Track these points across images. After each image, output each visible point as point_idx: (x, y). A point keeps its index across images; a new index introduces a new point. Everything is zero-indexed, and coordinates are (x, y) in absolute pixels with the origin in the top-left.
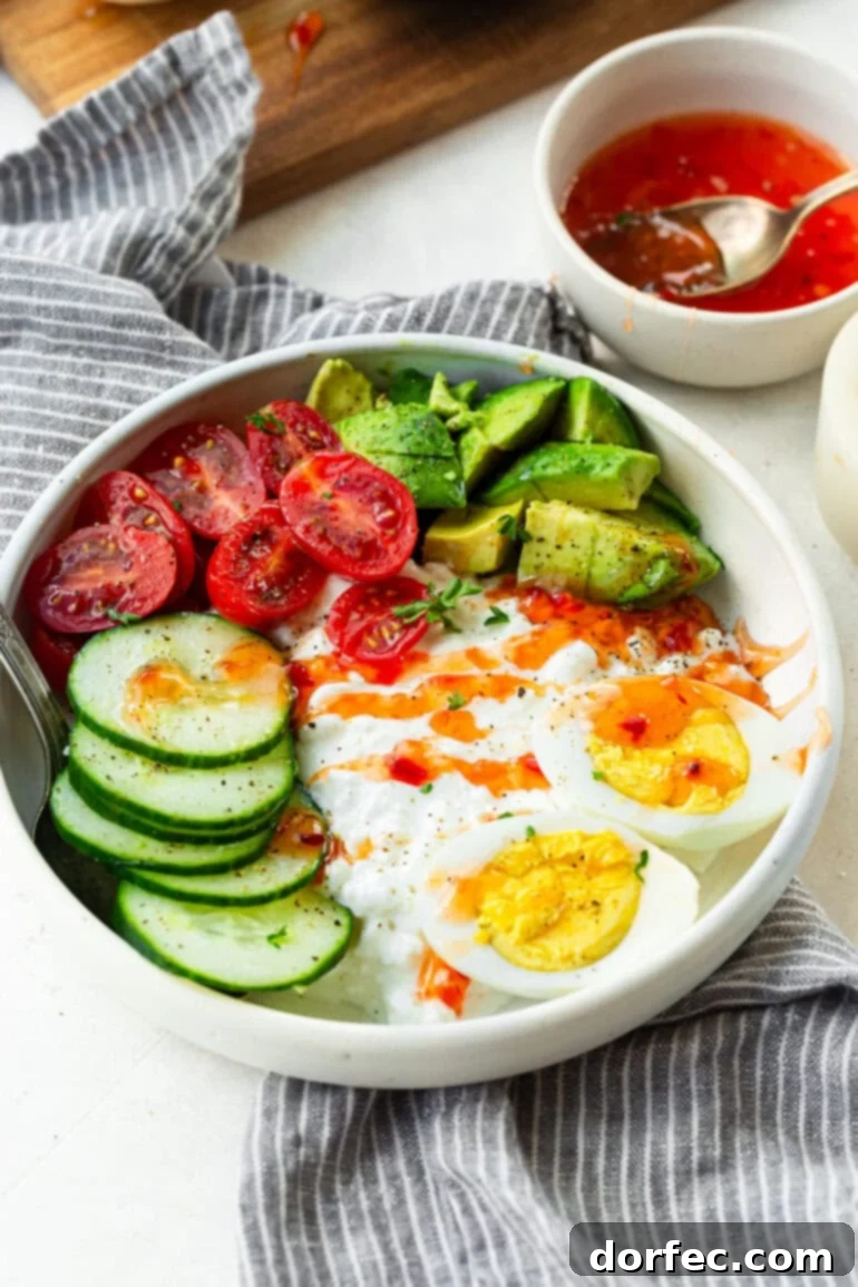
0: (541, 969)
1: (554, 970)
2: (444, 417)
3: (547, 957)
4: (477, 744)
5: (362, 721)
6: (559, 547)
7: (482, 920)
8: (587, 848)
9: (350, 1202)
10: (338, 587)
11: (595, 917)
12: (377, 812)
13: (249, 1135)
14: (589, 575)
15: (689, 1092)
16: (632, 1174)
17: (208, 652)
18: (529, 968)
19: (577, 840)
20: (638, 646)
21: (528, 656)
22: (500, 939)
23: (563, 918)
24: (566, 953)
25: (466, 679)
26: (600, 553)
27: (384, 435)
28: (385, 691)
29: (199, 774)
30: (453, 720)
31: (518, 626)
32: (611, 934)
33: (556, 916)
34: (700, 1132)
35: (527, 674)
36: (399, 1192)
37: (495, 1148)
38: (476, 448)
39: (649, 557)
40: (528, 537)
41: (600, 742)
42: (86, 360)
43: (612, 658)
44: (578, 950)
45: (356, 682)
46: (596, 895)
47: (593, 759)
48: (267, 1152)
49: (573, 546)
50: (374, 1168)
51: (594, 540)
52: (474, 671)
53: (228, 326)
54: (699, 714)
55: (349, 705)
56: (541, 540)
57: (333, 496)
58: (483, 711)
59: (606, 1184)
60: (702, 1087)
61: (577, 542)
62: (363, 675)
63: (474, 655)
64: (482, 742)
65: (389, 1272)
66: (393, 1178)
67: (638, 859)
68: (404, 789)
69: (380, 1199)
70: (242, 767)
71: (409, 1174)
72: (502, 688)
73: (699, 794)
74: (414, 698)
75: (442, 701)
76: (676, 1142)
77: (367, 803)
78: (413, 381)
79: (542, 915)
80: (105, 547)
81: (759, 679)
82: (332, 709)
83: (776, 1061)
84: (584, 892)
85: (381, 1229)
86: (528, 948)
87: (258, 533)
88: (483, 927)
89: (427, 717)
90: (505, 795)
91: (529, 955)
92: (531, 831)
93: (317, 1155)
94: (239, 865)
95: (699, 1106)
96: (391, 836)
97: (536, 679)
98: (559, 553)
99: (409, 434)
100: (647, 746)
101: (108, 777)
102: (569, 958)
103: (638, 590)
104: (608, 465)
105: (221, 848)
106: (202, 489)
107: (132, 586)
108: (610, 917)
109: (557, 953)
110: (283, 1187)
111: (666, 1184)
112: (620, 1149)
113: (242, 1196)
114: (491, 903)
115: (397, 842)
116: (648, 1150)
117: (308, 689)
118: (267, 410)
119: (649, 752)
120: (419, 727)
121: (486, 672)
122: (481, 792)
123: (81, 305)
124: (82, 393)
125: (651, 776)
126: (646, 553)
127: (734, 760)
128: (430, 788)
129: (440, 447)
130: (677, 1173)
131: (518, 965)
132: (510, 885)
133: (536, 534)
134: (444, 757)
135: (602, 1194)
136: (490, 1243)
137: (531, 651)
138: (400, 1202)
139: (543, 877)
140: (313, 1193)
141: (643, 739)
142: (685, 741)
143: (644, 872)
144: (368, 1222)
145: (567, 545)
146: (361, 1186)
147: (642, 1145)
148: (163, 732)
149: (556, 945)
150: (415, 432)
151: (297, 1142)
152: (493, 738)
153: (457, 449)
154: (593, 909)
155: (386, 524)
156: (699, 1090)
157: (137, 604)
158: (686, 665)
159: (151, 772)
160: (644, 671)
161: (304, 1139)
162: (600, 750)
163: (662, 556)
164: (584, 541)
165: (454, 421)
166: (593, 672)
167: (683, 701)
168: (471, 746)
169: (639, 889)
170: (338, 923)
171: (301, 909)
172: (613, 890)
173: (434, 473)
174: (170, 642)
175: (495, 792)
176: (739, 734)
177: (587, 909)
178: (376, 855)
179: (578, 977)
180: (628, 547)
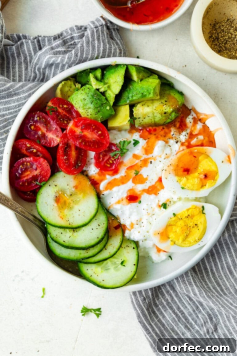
0: (190, 246)
1: (193, 245)
2: (98, 90)
3: (190, 243)
4: (146, 183)
5: (115, 189)
6: (144, 118)
7: (170, 239)
8: (190, 213)
9: (161, 304)
10: (92, 154)
11: (197, 229)
12: (131, 214)
13: (132, 302)
14: (155, 121)
15: (228, 244)
16: (222, 268)
17: (68, 185)
18: (186, 247)
19: (186, 212)
20: (174, 135)
21: (148, 150)
22: (177, 242)
23: (190, 231)
24: (194, 240)
25: (136, 165)
26: (156, 116)
27: (86, 102)
28: (117, 176)
29: (84, 228)
30: (138, 179)
31: (142, 142)
32: (203, 231)
33: (188, 232)
34: (235, 254)
35: (150, 156)
36: (171, 295)
37: (192, 286)
38: (111, 95)
39: (169, 114)
40: (136, 119)
41: (180, 178)
43: (169, 140)
44: (197, 238)
45: (109, 178)
46: (196, 223)
47: (180, 184)
48: (139, 306)
49: (148, 117)
50: (162, 291)
51: (153, 114)
52: (137, 161)
53: (16, 55)
54: (201, 158)
55: (111, 185)
56: (139, 118)
57: (83, 132)
58: (144, 172)
59: (217, 273)
60: (231, 241)
61: (149, 116)
62: (109, 175)
63: (135, 156)
64: (147, 182)
65: (178, 319)
66: (168, 292)
67: (202, 209)
68: (134, 205)
69: (167, 300)
70: (94, 220)
71: (171, 290)
72: (145, 162)
73: (209, 183)
74: (125, 176)
75: (132, 173)
76: (230, 259)
77: (127, 213)
78: (82, 74)
79: (185, 235)
80: (27, 165)
81: (204, 123)
82: (106, 189)
84: (192, 223)
85: (171, 308)
86: (184, 242)
87: (66, 147)
88: (171, 241)
89: (131, 181)
90: (158, 193)
91: (185, 244)
92: (174, 214)
93: (150, 299)
94: (105, 247)
95: (232, 247)
96: (137, 221)
97: (153, 156)
99: (93, 101)
100: (191, 174)
101: (64, 241)
103: (169, 121)
104: (150, 93)
106: (43, 134)
107: (40, 174)
108: (201, 227)
109: (192, 241)
110: (146, 312)
111: (231, 268)
112: (217, 264)
113: (138, 319)
114: (172, 235)
115: (139, 222)
116: (224, 262)
117: (98, 185)
118: (50, 104)
119: (193, 175)
120: (130, 185)
121: (140, 160)
122: (153, 196)
125: (196, 183)
126: (168, 113)
127: (213, 168)
128: (140, 202)
129: (102, 101)
130: (233, 265)
131: (183, 247)
132: (174, 228)
133: (137, 117)
134: (140, 191)
135: (217, 276)
136: (199, 306)
137: (149, 148)
138: (172, 299)
139: (181, 223)
140: (153, 307)
141: (190, 173)
142: (199, 168)
143: (204, 212)
144: (168, 308)
145: (147, 117)
146: (162, 298)
147: (222, 261)
148: (71, 221)
149: (191, 239)
150: (94, 100)
151: (145, 299)
152: (149, 179)
153: (106, 99)
154: (196, 226)
155: (100, 136)
156: (230, 243)
157: (44, 179)
158: (187, 134)
159: (73, 233)
160: (177, 139)
161: (146, 297)
162: (181, 181)
163: (172, 112)
164: (151, 115)
165: (102, 90)
166: (165, 146)
167: (195, 157)
168: (145, 184)
169: (205, 217)
170: (134, 248)
171: (123, 248)
172: (199, 219)
173: (104, 110)
174: (57, 186)
175: (156, 194)
176: (211, 159)
177: (195, 227)
178: (136, 226)
179: (199, 244)
180: (163, 113)
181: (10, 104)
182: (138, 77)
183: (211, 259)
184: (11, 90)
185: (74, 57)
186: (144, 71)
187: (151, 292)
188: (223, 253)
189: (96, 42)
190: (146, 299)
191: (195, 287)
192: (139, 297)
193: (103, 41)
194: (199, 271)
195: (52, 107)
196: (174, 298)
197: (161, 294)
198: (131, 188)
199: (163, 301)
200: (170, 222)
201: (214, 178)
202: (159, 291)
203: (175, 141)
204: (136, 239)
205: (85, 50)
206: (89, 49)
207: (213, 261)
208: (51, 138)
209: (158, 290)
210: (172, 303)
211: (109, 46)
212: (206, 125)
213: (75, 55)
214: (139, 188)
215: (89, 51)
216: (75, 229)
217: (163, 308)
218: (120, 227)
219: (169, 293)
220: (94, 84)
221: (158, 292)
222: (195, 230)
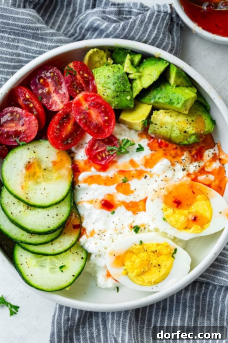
0: (141, 285)
1: (145, 285)
2: (128, 74)
3: (144, 281)
4: (130, 196)
5: (94, 186)
6: (161, 127)
7: (124, 267)
8: (158, 249)
9: (84, 335)
10: (89, 138)
11: (159, 270)
13: (54, 316)
14: (171, 135)
15: (186, 305)
17: (47, 158)
18: (138, 284)
19: (155, 246)
20: (184, 161)
21: (149, 163)
22: (130, 274)
23: (149, 269)
24: (149, 281)
25: (129, 172)
26: (174, 131)
27: (108, 81)
28: (103, 174)
29: (40, 210)
30: (124, 187)
31: (147, 152)
32: (163, 275)
33: (147, 269)
34: (188, 320)
35: (148, 170)
36: (99, 330)
37: (125, 331)
38: (138, 87)
39: (189, 135)
40: (152, 123)
41: (166, 207)
42: (12, 37)
43: (176, 163)
44: (153, 280)
45: (93, 171)
46: (160, 262)
47: (163, 213)
48: (59, 324)
49: (166, 127)
50: (92, 321)
51: (172, 127)
52: (132, 169)
54: (199, 197)
55: (92, 180)
56: (156, 124)
57: (89, 109)
58: (134, 184)
61: (167, 126)
62: (95, 168)
63: (132, 162)
64: (132, 195)
66: (97, 325)
67: (173, 251)
68: (106, 212)
69: (93, 333)
70: (55, 207)
71: (102, 325)
72: (140, 174)
73: (195, 227)
74: (111, 178)
75: (121, 179)
76: (180, 323)
77: (94, 217)
78: (121, 51)
79: (142, 270)
80: (16, 116)
81: (223, 165)
82: (85, 181)
83: (213, 297)
84: (156, 261)
86: (138, 278)
87: (65, 116)
88: (125, 270)
89: (115, 185)
90: (137, 214)
91: (138, 280)
92: (141, 242)
93: (74, 323)
94: (52, 241)
95: (189, 310)
96: (100, 231)
97: (151, 171)
98: (161, 128)
99: (116, 83)
100: (180, 209)
101: (12, 213)
102: (150, 282)
103: (186, 142)
104: (179, 103)
105: (47, 236)
106: (49, 93)
107: (24, 132)
108: (163, 270)
109: (146, 281)
110: (63, 335)
113: (51, 338)
114: (128, 264)
115: (102, 233)
117: (78, 173)
118: (71, 65)
119: (181, 211)
120: (112, 189)
121: (135, 169)
122: (130, 213)
123: (10, 22)
124: (11, 49)
125: (181, 221)
126: (188, 133)
127: (207, 215)
128: (114, 213)
129: (126, 88)
131: (134, 282)
133: (154, 122)
134: (119, 201)
137: (150, 161)
138: (98, 335)
139: (144, 255)
140: (73, 333)
141: (179, 206)
142: (193, 207)
143: (175, 255)
144: (88, 342)
145: (164, 127)
146: (87, 329)
147: (171, 321)
148: (30, 195)
149: (147, 278)
150: (118, 82)
151: (68, 320)
152: (136, 193)
153: (132, 88)
154: (159, 267)
155: (105, 121)
156: (189, 305)
157: (26, 139)
158: (199, 166)
159: (26, 210)
160: (186, 166)
161: (70, 318)
162: (166, 210)
163: (193, 134)
164: (169, 127)
165: (131, 76)
166: (169, 167)
167: (194, 193)
168: (128, 197)
169: (173, 261)
170: (82, 258)
171: (71, 253)
172: (165, 261)
173: (123, 98)
174: (35, 153)
175: (135, 213)
176: (210, 204)
177: (157, 267)
178: (96, 236)
179: (152, 288)
180: (183, 131)
181: (32, 46)
182: (175, 81)
183: (160, 313)
184: (39, 31)
185: (121, 30)
186: (184, 78)
187: (78, 316)
188: (176, 312)
189: (151, 26)
190: (70, 320)
191: (127, 333)
192: (63, 315)
193: (159, 29)
194: (142, 319)
195: (72, 69)
196: (100, 335)
197: (89, 324)
198: (112, 193)
199: (88, 332)
200: (133, 249)
201: (202, 226)
202: (89, 319)
203: (182, 167)
204: (90, 251)
205: (135, 27)
206: (140, 30)
207: (162, 316)
208: (54, 100)
209: (89, 317)
210: (96, 339)
211: (163, 37)
212: (224, 168)
213: (123, 28)
214: (120, 197)
215: (139, 31)
216: (30, 206)
217: (83, 340)
218: (79, 228)
219: (99, 327)
220: (127, 67)
221: (87, 320)
222: (155, 270)
